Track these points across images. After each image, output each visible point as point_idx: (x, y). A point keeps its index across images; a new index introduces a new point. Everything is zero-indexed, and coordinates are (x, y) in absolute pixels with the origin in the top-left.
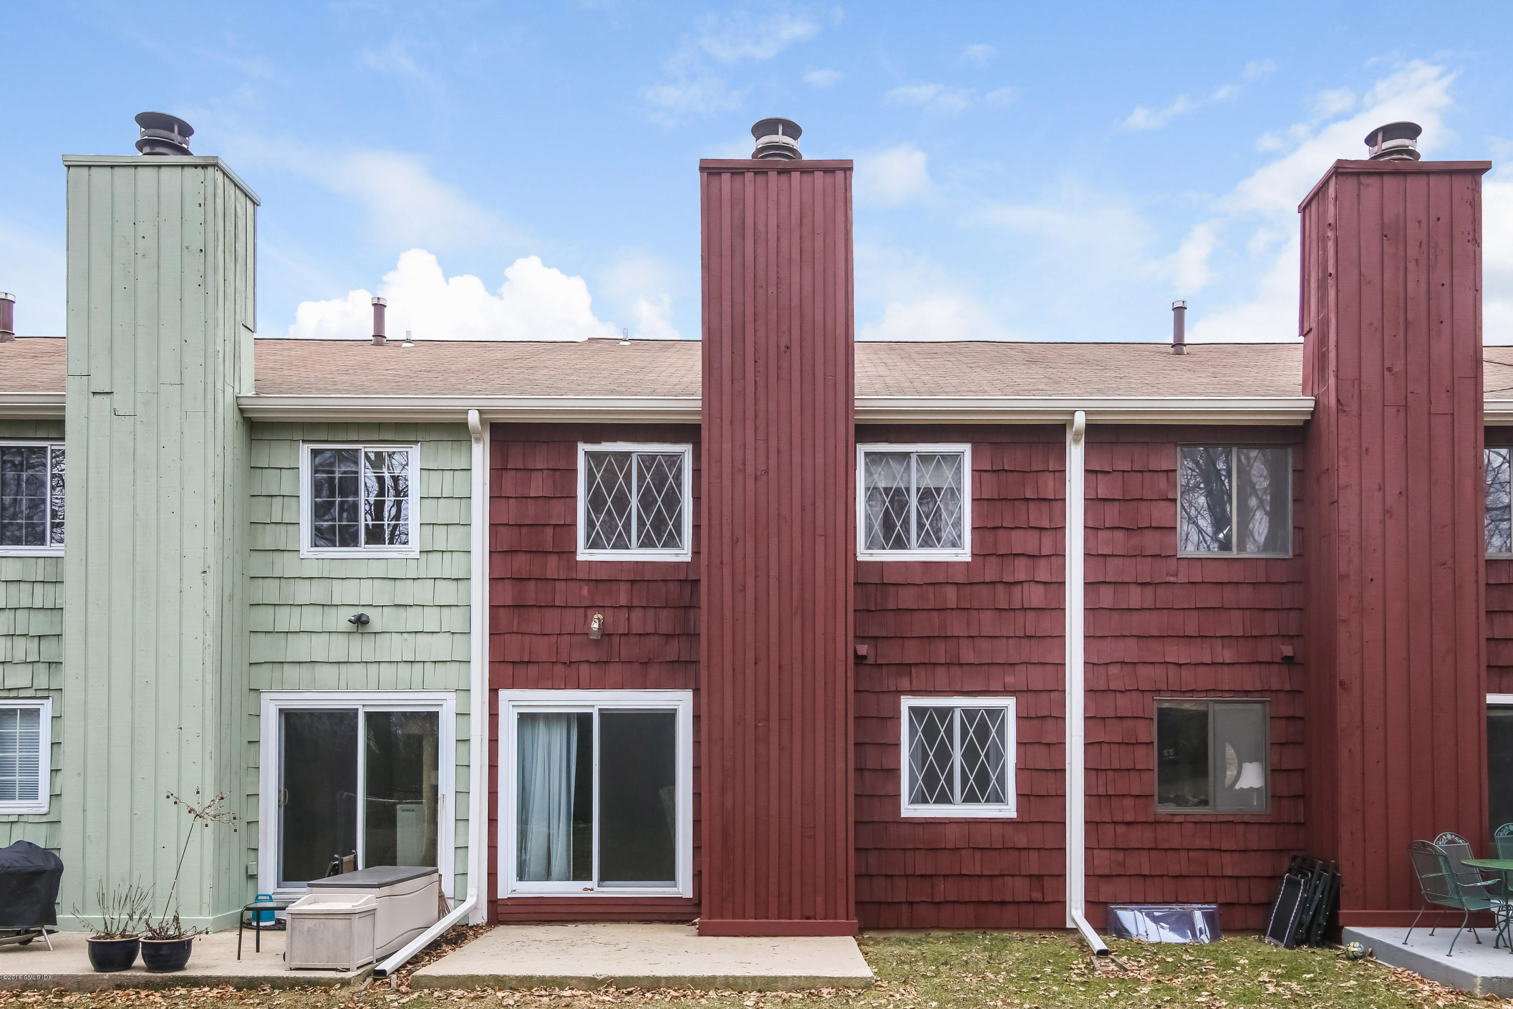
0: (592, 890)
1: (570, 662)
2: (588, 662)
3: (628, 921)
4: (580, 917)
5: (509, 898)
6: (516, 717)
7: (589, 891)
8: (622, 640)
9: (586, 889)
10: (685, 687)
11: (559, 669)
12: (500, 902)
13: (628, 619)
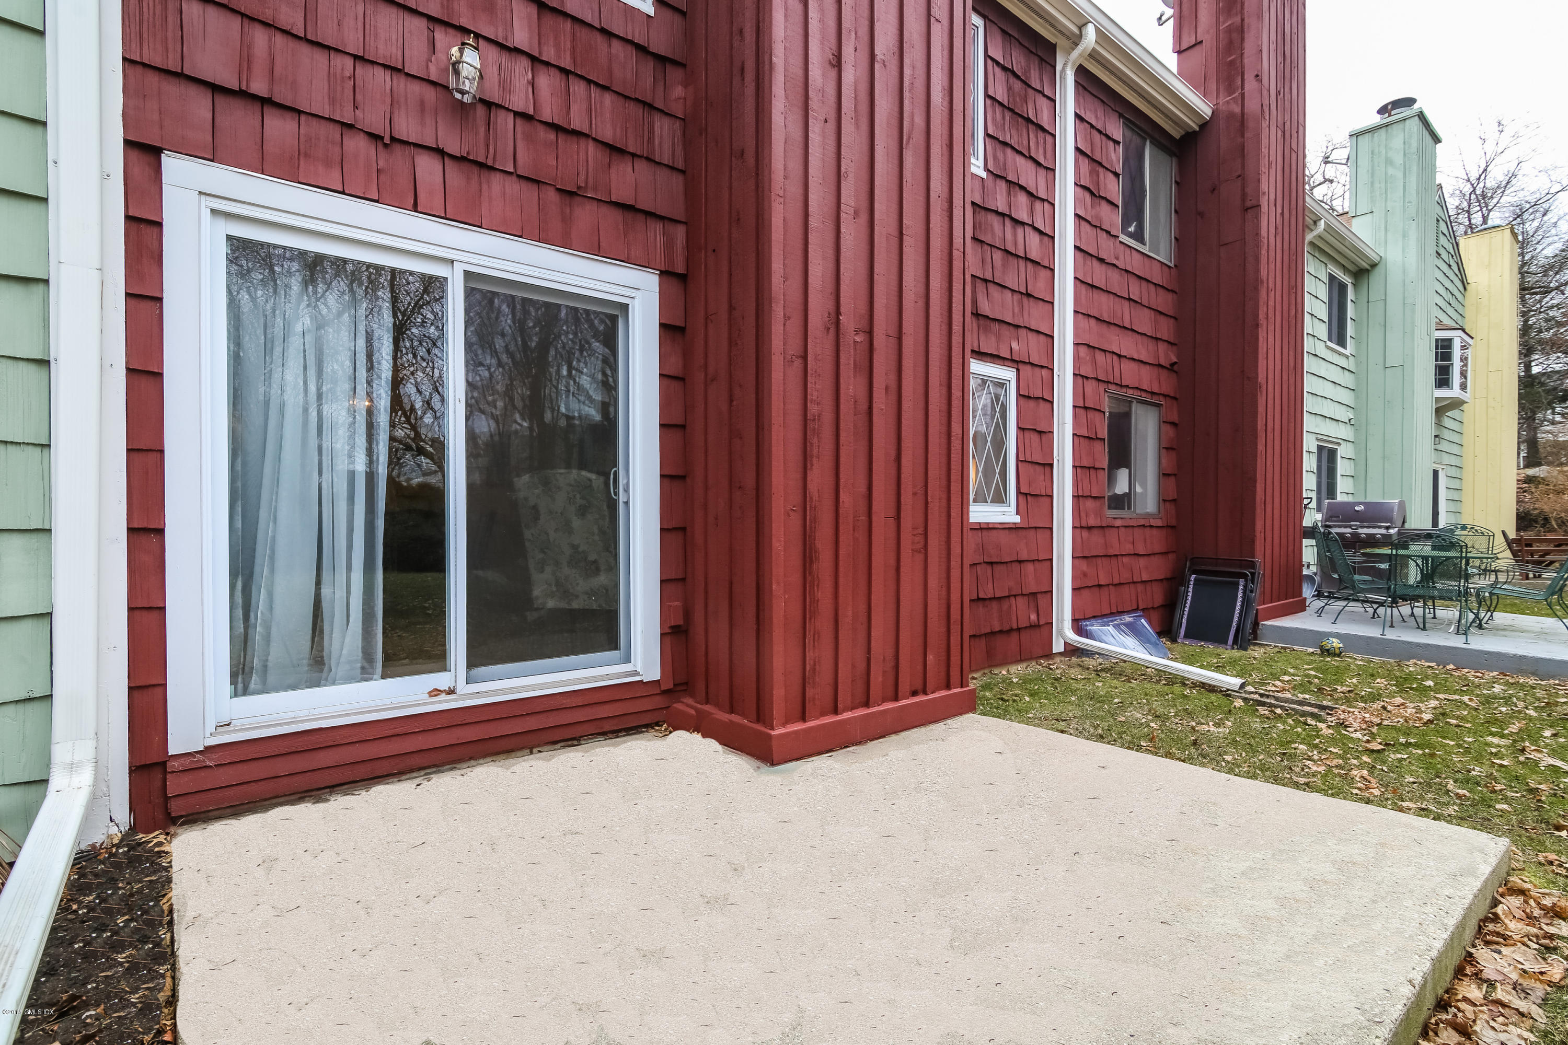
0: (451, 692)
1: (393, 139)
2: (440, 152)
3: (531, 749)
4: (384, 767)
5: (208, 749)
6: (222, 249)
7: (443, 697)
8: (519, 129)
9: (435, 692)
10: (643, 264)
11: (357, 145)
12: (173, 765)
13: (533, 84)
